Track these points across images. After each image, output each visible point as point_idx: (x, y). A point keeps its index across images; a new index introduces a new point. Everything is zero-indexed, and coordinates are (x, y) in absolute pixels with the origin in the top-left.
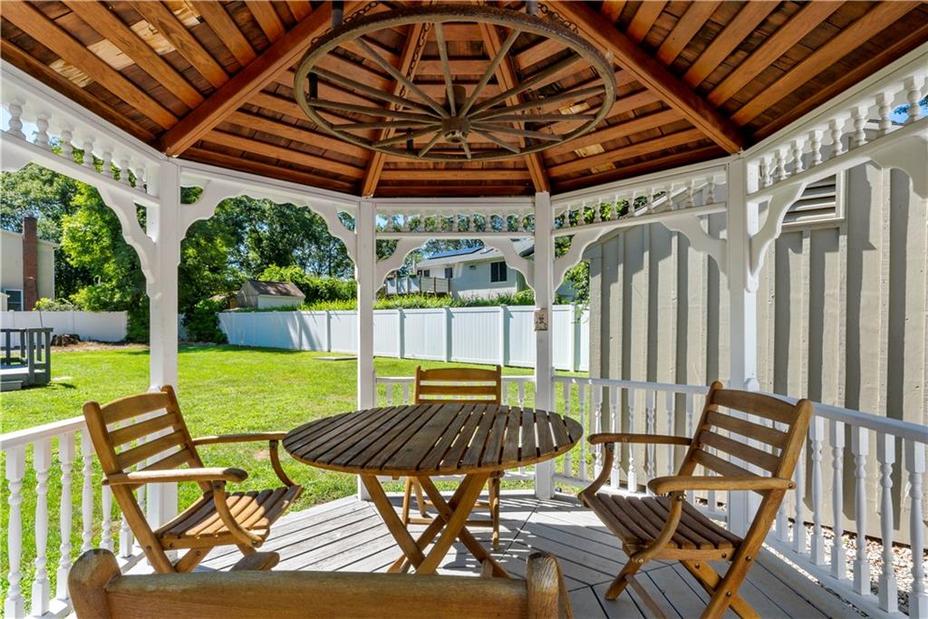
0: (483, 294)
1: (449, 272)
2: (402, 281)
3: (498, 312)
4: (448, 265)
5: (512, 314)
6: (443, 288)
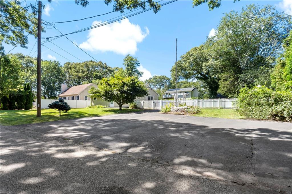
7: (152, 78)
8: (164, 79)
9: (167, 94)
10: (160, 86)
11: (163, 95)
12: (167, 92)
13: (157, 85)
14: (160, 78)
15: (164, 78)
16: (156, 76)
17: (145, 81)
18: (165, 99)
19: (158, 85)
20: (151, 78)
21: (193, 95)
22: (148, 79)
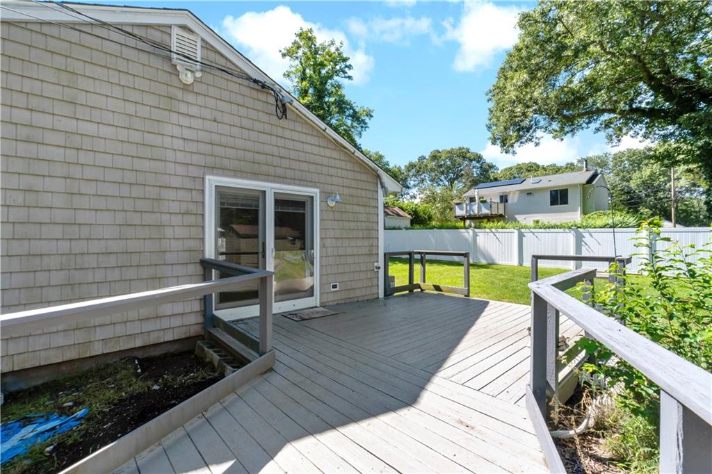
1: (504, 198)
2: (472, 205)
4: (503, 193)
6: (501, 212)
7: (427, 157)
8: (464, 157)
9: (472, 200)
10: (451, 181)
11: (457, 204)
12: (474, 192)
13: (442, 178)
14: (451, 155)
15: (463, 154)
16: (439, 152)
17: (406, 166)
18: (463, 219)
19: (445, 178)
20: (425, 158)
21: (591, 202)
22: (415, 160)
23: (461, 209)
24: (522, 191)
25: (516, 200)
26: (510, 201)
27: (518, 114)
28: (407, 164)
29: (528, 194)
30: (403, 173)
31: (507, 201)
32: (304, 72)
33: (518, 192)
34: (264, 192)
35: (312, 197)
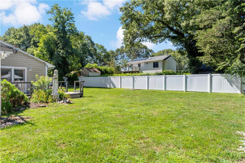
0: (150, 72)
1: (139, 65)
2: (126, 68)
3: (183, 76)
4: (139, 63)
5: (188, 77)
6: (138, 70)
11: (122, 67)
12: (129, 63)
18: (124, 73)
23: (123, 69)
24: (145, 62)
25: (143, 65)
26: (141, 66)
27: (128, 37)
28: (116, 49)
29: (147, 63)
30: (115, 53)
31: (140, 66)
32: (56, 19)
33: (143, 63)
34: (11, 69)
35: (25, 69)
